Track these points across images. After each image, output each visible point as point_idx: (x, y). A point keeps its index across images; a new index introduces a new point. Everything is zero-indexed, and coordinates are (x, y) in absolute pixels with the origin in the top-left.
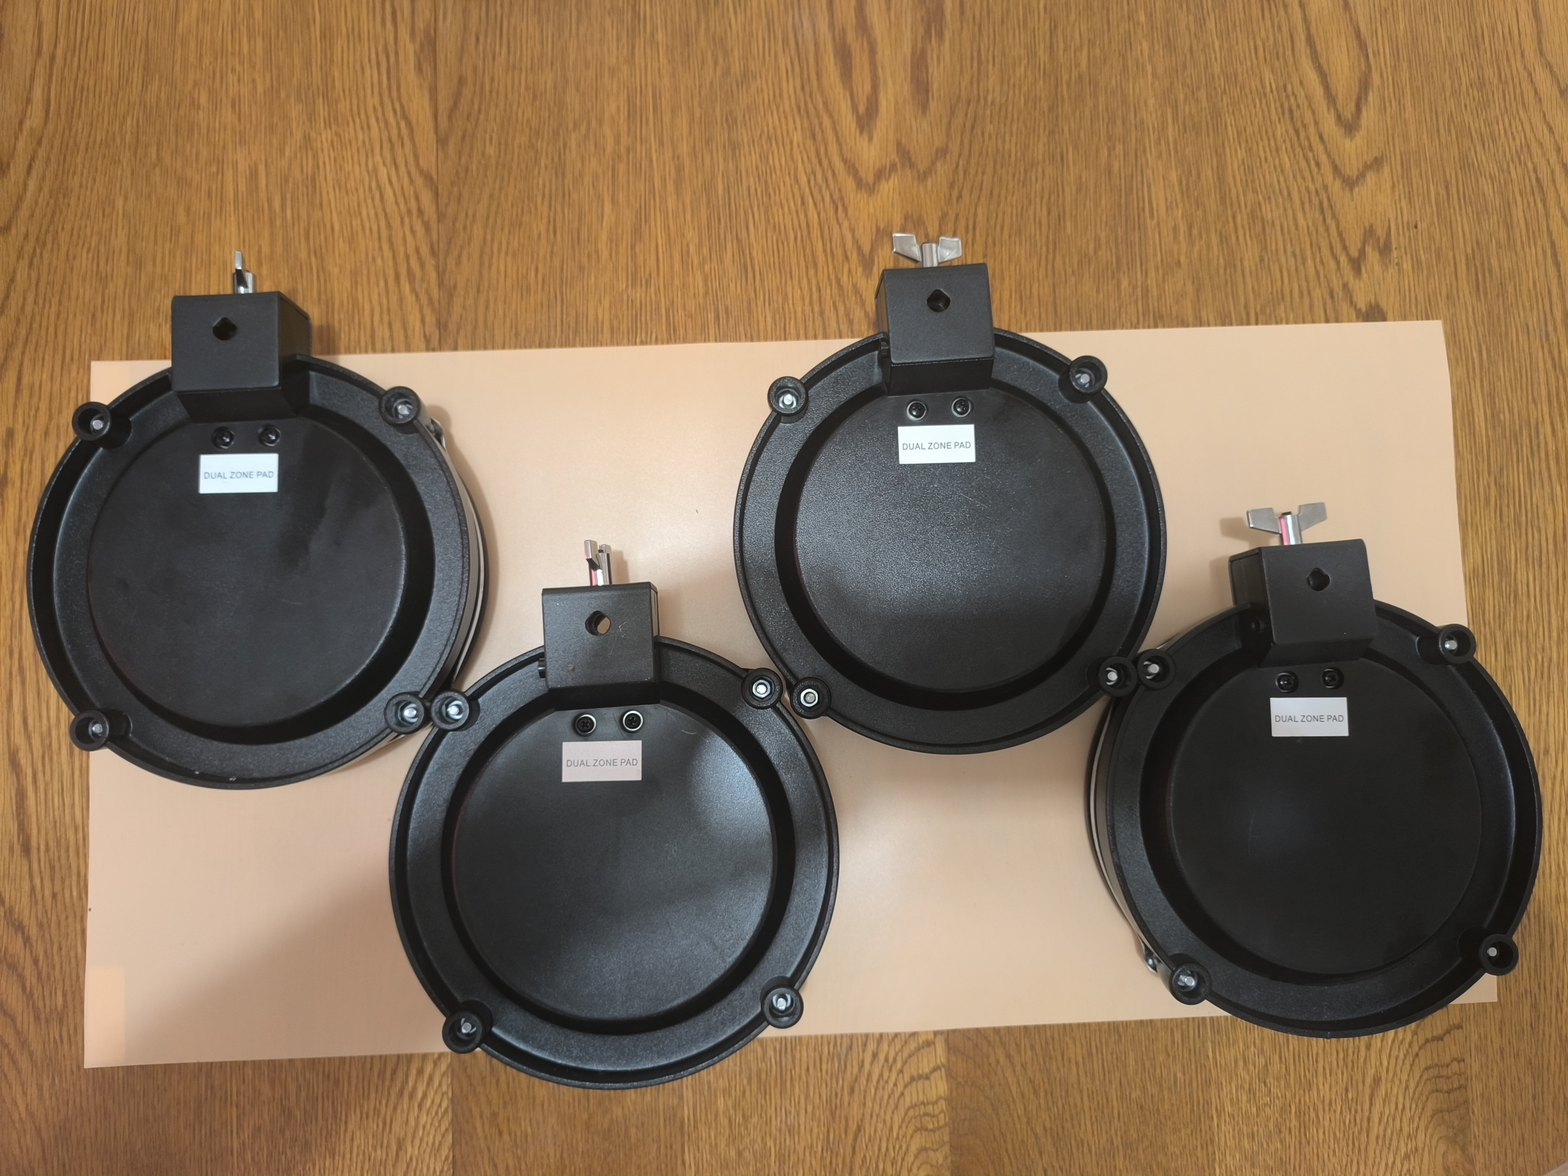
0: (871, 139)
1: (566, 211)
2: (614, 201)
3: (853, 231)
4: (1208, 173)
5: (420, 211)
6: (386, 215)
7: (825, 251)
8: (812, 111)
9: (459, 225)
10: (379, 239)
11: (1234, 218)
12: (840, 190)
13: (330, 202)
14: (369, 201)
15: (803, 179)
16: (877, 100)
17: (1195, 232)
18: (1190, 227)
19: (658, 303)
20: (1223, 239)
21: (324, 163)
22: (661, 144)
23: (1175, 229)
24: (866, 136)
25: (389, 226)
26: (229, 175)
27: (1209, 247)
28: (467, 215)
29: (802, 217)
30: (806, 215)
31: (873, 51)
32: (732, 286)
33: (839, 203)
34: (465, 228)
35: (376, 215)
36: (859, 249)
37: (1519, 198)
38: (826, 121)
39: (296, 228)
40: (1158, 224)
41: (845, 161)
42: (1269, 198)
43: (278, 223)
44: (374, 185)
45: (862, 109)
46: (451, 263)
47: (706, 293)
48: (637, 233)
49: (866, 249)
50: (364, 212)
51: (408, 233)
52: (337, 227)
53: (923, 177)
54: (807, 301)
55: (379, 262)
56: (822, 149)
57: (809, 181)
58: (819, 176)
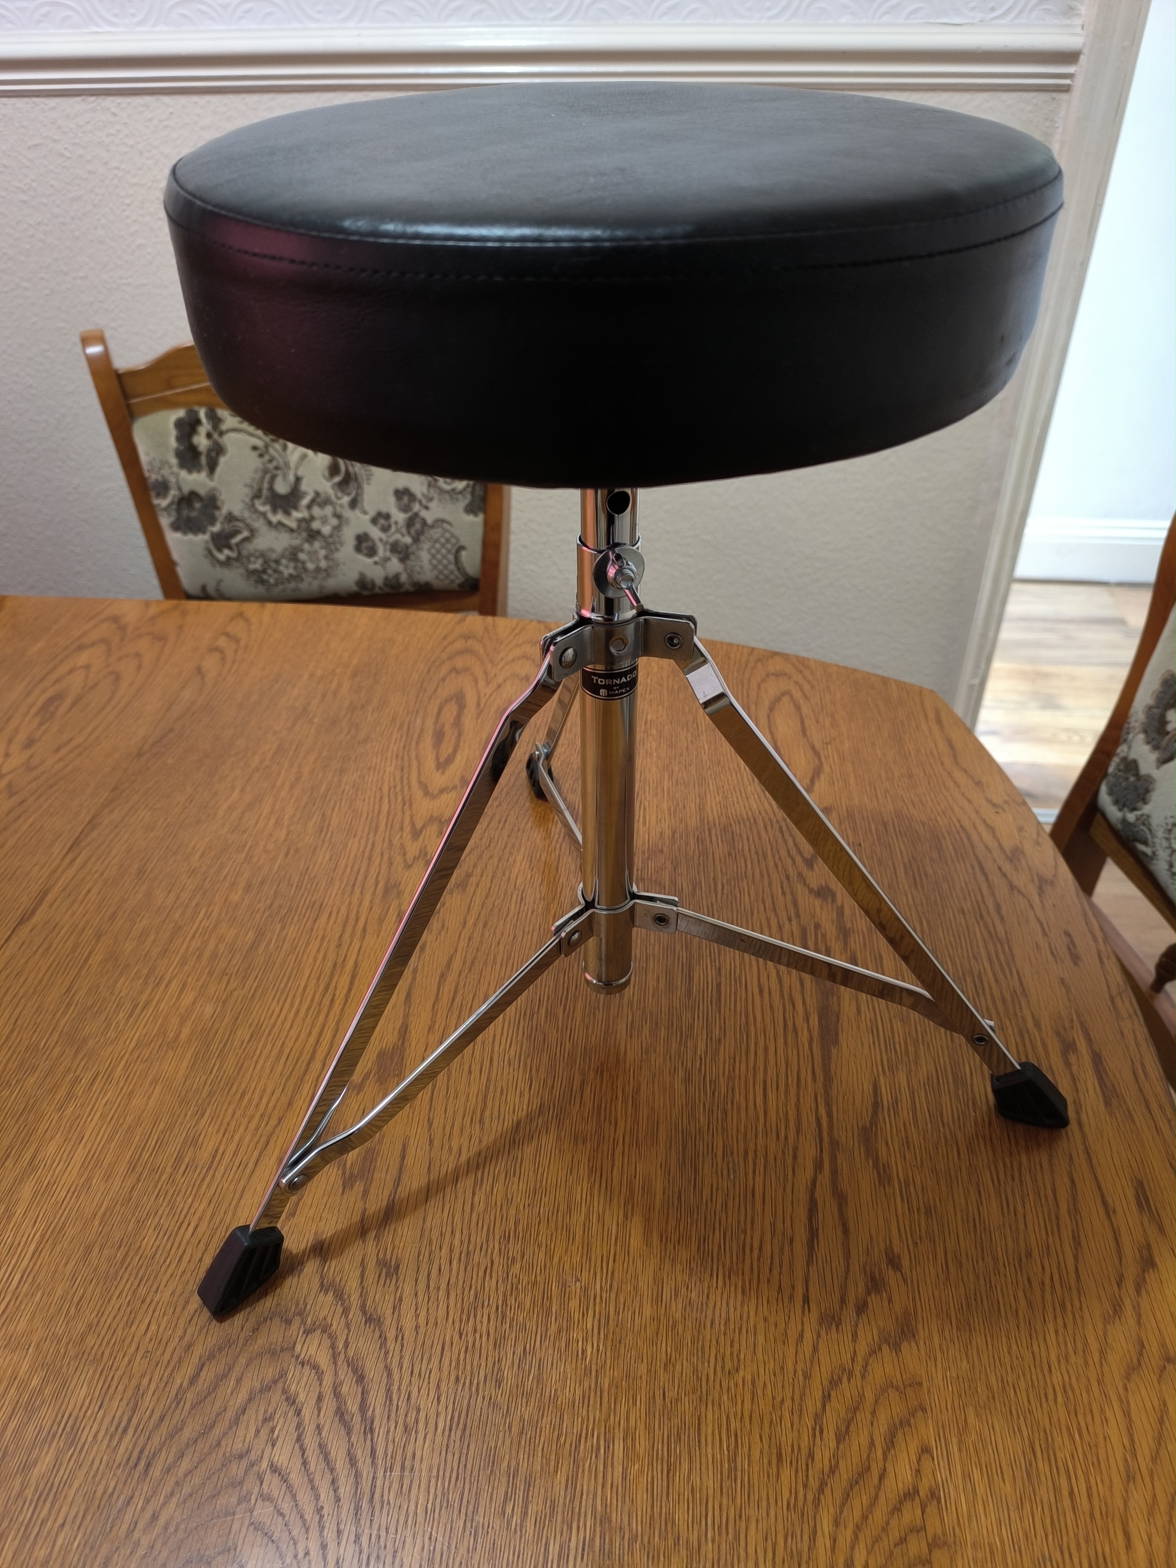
1: (205, 792)
2: (243, 790)
3: (412, 816)
7: (386, 825)
8: (406, 758)
12: (411, 796)
15: (385, 789)
16: (454, 757)
19: (246, 843)
22: (292, 765)
24: (440, 772)
28: (132, 790)
29: (377, 807)
30: (380, 807)
31: (460, 735)
32: (307, 838)
33: (408, 802)
34: (128, 795)
36: (413, 825)
38: (415, 763)
41: (420, 782)
45: (442, 760)
47: (285, 840)
48: (250, 806)
49: (419, 825)
54: (361, 849)
56: (406, 776)
57: (390, 790)
58: (398, 788)
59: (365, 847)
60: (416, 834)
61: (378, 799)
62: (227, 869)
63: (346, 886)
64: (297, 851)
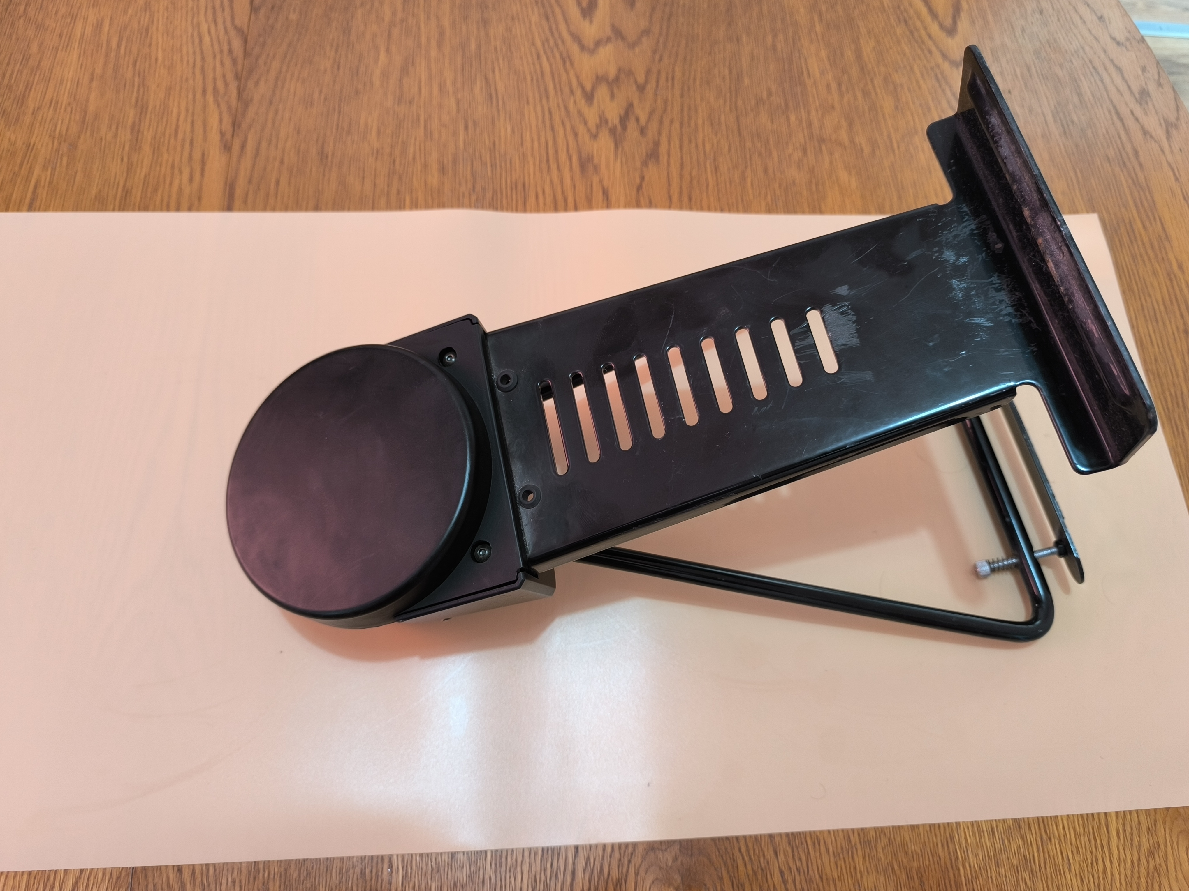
0: (591, 22)
1: (349, 56)
2: (388, 50)
3: (577, 77)
4: (849, 54)
5: (230, 51)
6: (202, 53)
7: (555, 87)
8: (546, 4)
9: (261, 62)
10: (194, 67)
11: (872, 81)
12: (567, 52)
13: (158, 43)
14: (190, 44)
15: (539, 43)
17: (844, 88)
18: (840, 85)
19: (418, 116)
20: (866, 93)
21: (158, 20)
22: (428, 17)
23: (828, 86)
24: (587, 20)
25: (203, 59)
26: (79, 24)
27: (855, 97)
28: (268, 55)
29: (538, 67)
30: (541, 66)
32: (479, 107)
33: (567, 59)
34: (265, 63)
35: (194, 53)
36: (583, 88)
37: (1083, 78)
38: (557, 10)
39: (127, 58)
40: (815, 83)
41: (571, 34)
42: (897, 71)
43: (113, 55)
44: (195, 34)
45: (584, 4)
46: (251, 84)
47: (458, 111)
48: (405, 70)
49: (588, 87)
50: (184, 50)
51: (218, 65)
52: (160, 58)
53: (632, 46)
55: (191, 82)
56: (554, 27)
57: (543, 46)
58: (551, 42)
59: (543, 116)
60: (589, 97)
61: (535, 57)
62: (412, 149)
63: (540, 161)
64: (475, 123)
